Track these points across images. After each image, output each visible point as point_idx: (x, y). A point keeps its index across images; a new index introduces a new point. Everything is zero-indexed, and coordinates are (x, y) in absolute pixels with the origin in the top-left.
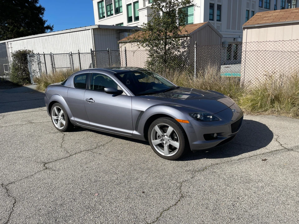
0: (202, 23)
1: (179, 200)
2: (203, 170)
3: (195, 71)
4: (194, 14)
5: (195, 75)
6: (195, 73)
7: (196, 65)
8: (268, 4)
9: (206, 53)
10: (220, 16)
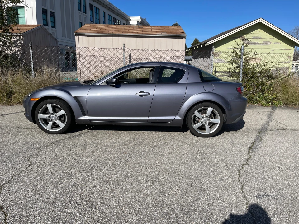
0: (35, 25)
1: (29, 167)
2: (49, 145)
3: (33, 70)
4: (25, 16)
5: (33, 75)
6: (33, 72)
7: (33, 65)
8: (98, 20)
9: (43, 53)
10: (54, 22)
